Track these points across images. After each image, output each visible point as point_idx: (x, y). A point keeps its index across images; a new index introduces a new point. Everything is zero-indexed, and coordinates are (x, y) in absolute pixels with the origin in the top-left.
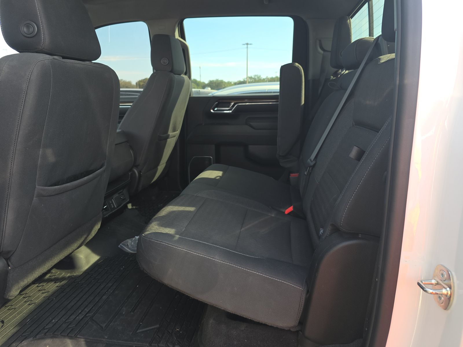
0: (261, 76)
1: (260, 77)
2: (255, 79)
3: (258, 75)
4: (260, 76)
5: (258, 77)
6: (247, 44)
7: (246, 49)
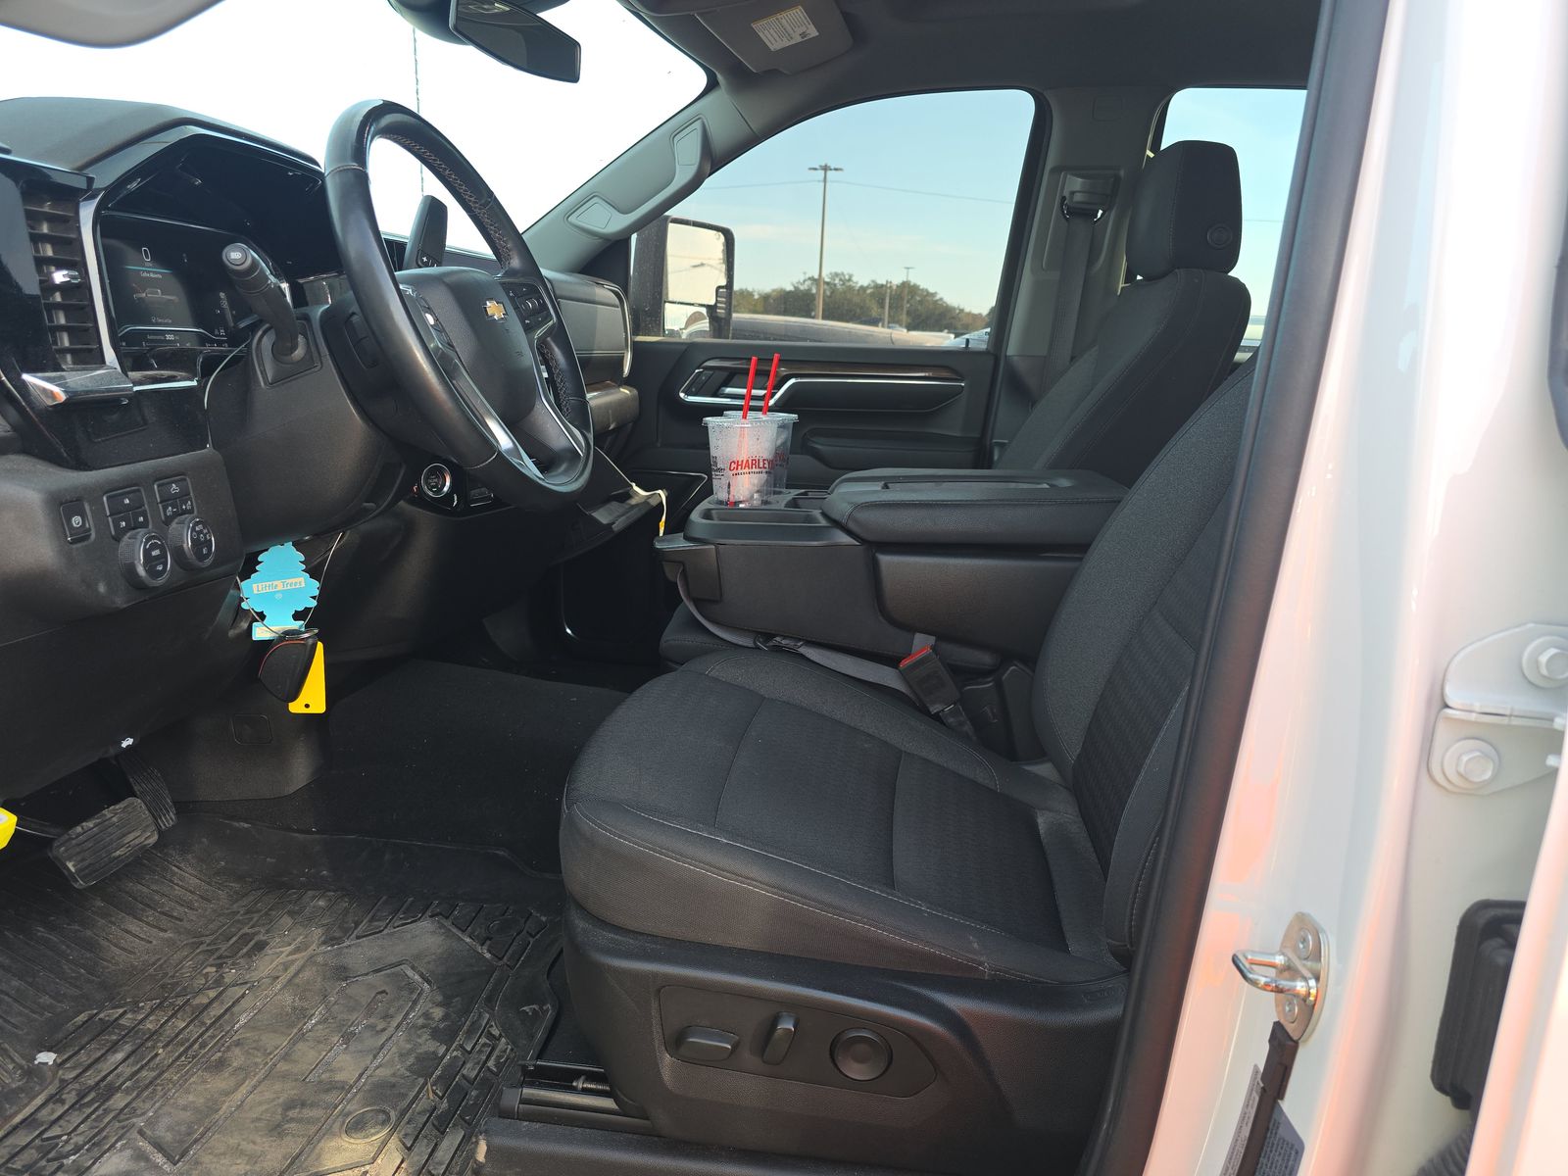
0: (854, 279)
1: (850, 280)
2: (835, 285)
3: (843, 274)
4: (851, 276)
5: (843, 282)
6: (826, 168)
7: (822, 184)
